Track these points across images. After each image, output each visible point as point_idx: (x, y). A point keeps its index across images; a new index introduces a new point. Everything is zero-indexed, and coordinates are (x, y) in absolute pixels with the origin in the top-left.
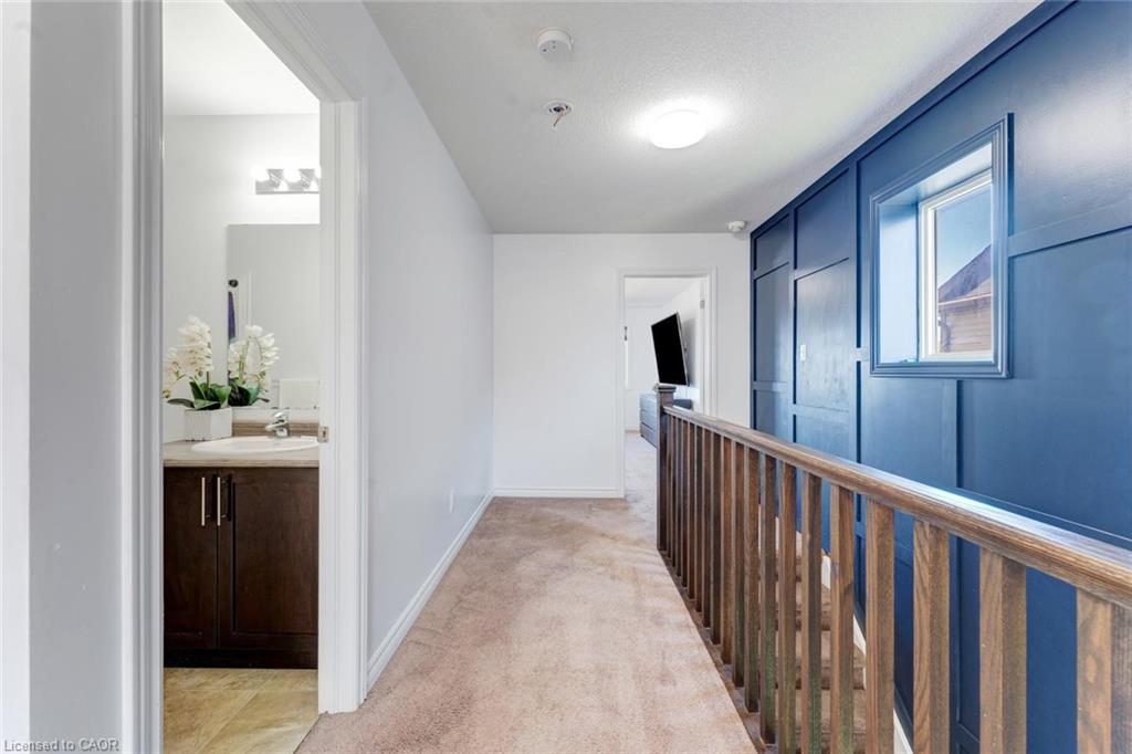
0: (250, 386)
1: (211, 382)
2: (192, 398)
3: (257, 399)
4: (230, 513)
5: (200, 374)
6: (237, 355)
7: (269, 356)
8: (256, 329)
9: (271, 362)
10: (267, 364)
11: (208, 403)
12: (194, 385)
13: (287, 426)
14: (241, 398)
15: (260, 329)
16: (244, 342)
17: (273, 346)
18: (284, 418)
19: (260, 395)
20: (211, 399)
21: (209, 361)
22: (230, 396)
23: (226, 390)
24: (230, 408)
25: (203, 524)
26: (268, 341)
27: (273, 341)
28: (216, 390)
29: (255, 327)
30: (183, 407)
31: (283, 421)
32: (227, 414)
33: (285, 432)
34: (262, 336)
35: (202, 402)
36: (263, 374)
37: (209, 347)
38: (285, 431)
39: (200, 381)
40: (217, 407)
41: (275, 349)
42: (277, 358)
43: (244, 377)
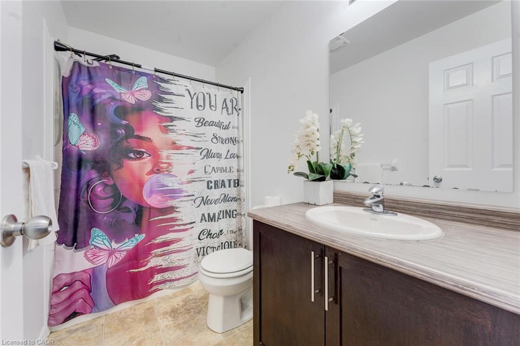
0: (344, 164)
1: (320, 161)
2: (307, 172)
3: (350, 175)
4: (337, 296)
5: (312, 153)
6: (335, 142)
7: (357, 140)
8: (348, 121)
9: (359, 146)
10: (355, 147)
11: (318, 176)
12: (309, 162)
13: (382, 202)
14: (339, 173)
15: (351, 120)
16: (340, 131)
17: (360, 133)
18: (380, 194)
19: (351, 172)
20: (320, 173)
21: (318, 143)
22: (331, 171)
23: (329, 167)
24: (332, 181)
25: (313, 300)
26: (357, 130)
27: (360, 129)
28: (323, 166)
29: (347, 120)
30: (303, 179)
31: (379, 197)
32: (329, 186)
33: (381, 208)
34: (352, 126)
35: (314, 175)
36: (353, 155)
37: (318, 131)
38: (381, 206)
39: (313, 160)
40: (323, 179)
41: (361, 135)
42: (363, 142)
43: (340, 158)
